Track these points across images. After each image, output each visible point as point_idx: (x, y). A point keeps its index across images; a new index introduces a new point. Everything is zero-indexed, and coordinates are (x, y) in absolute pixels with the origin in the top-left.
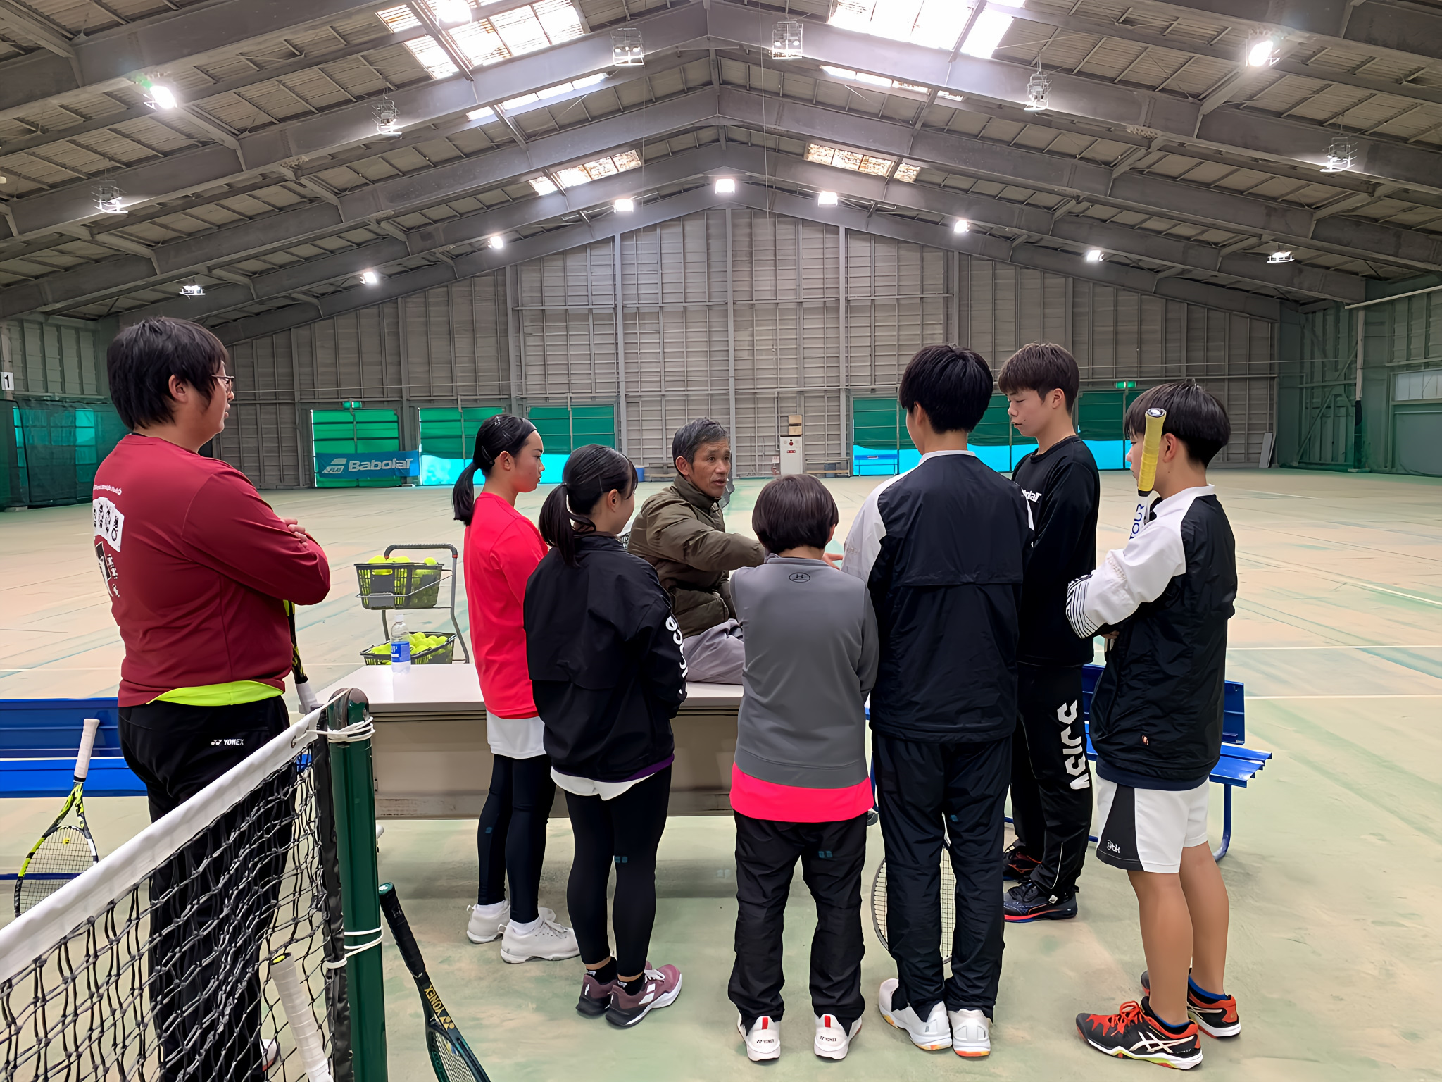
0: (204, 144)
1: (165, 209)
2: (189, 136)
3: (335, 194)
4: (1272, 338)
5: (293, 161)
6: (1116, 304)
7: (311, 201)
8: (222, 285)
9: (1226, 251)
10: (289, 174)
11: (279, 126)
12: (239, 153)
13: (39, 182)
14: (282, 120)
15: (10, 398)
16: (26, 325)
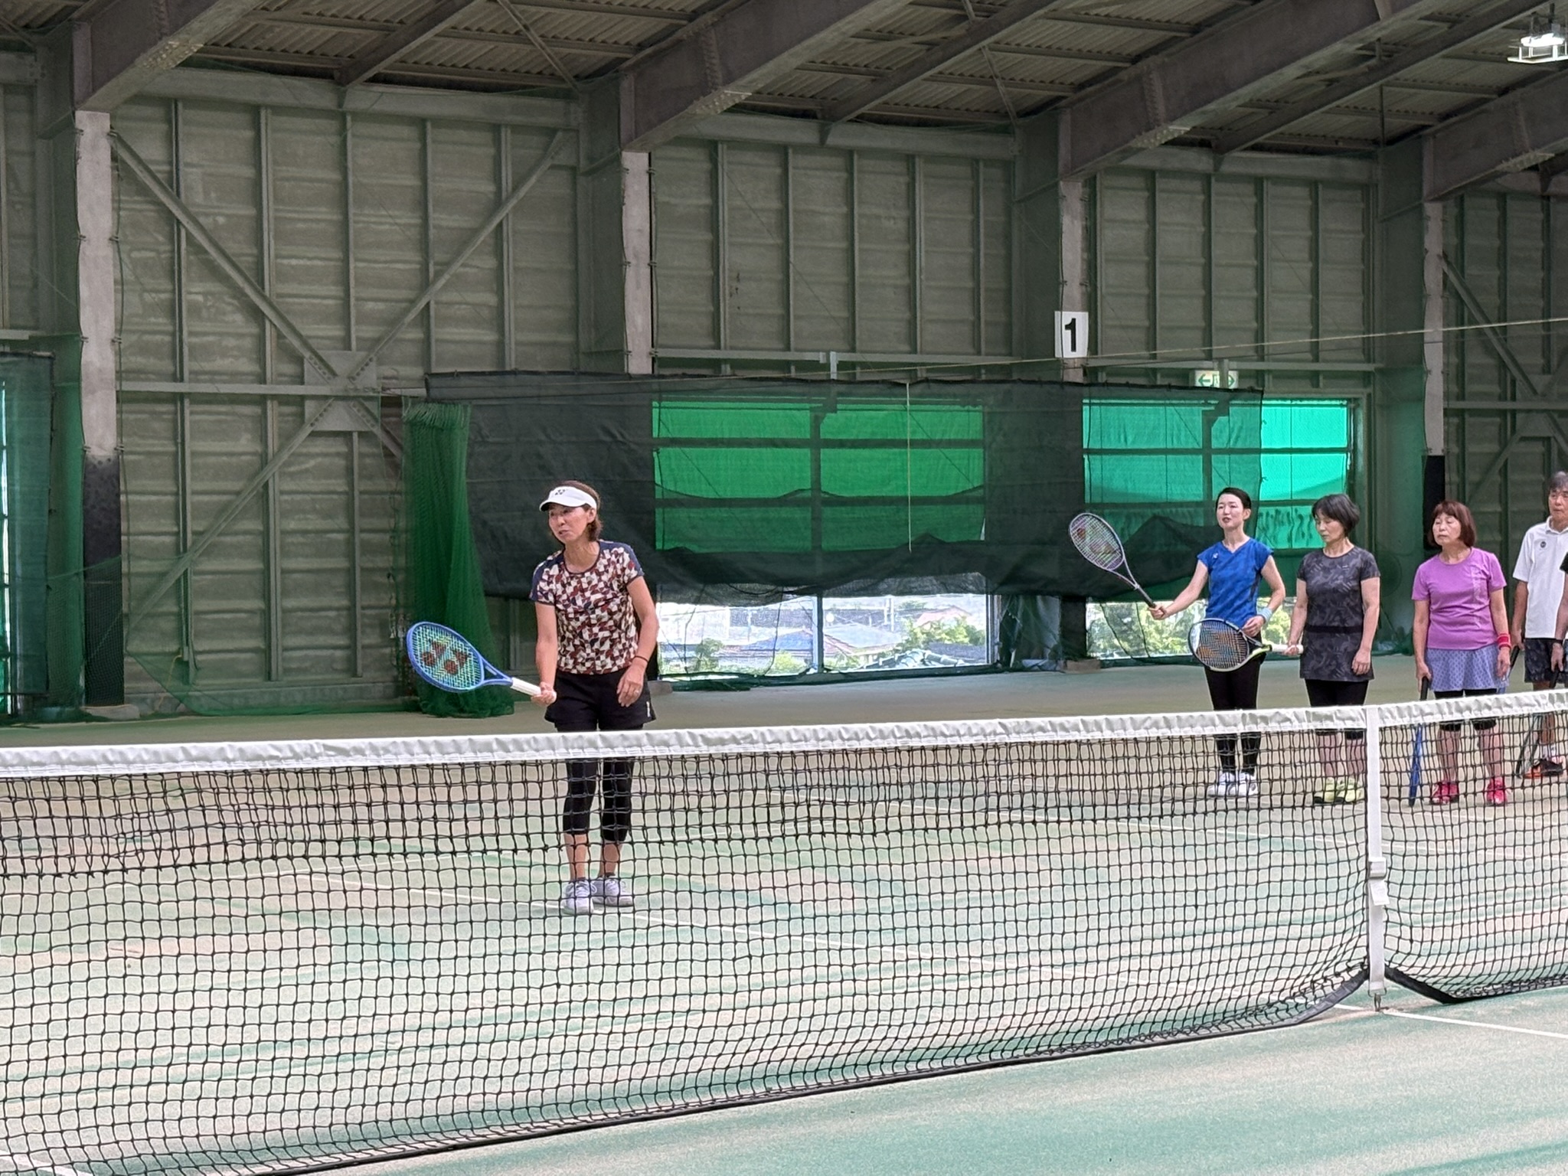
15: (1078, 377)
16: (1160, 183)
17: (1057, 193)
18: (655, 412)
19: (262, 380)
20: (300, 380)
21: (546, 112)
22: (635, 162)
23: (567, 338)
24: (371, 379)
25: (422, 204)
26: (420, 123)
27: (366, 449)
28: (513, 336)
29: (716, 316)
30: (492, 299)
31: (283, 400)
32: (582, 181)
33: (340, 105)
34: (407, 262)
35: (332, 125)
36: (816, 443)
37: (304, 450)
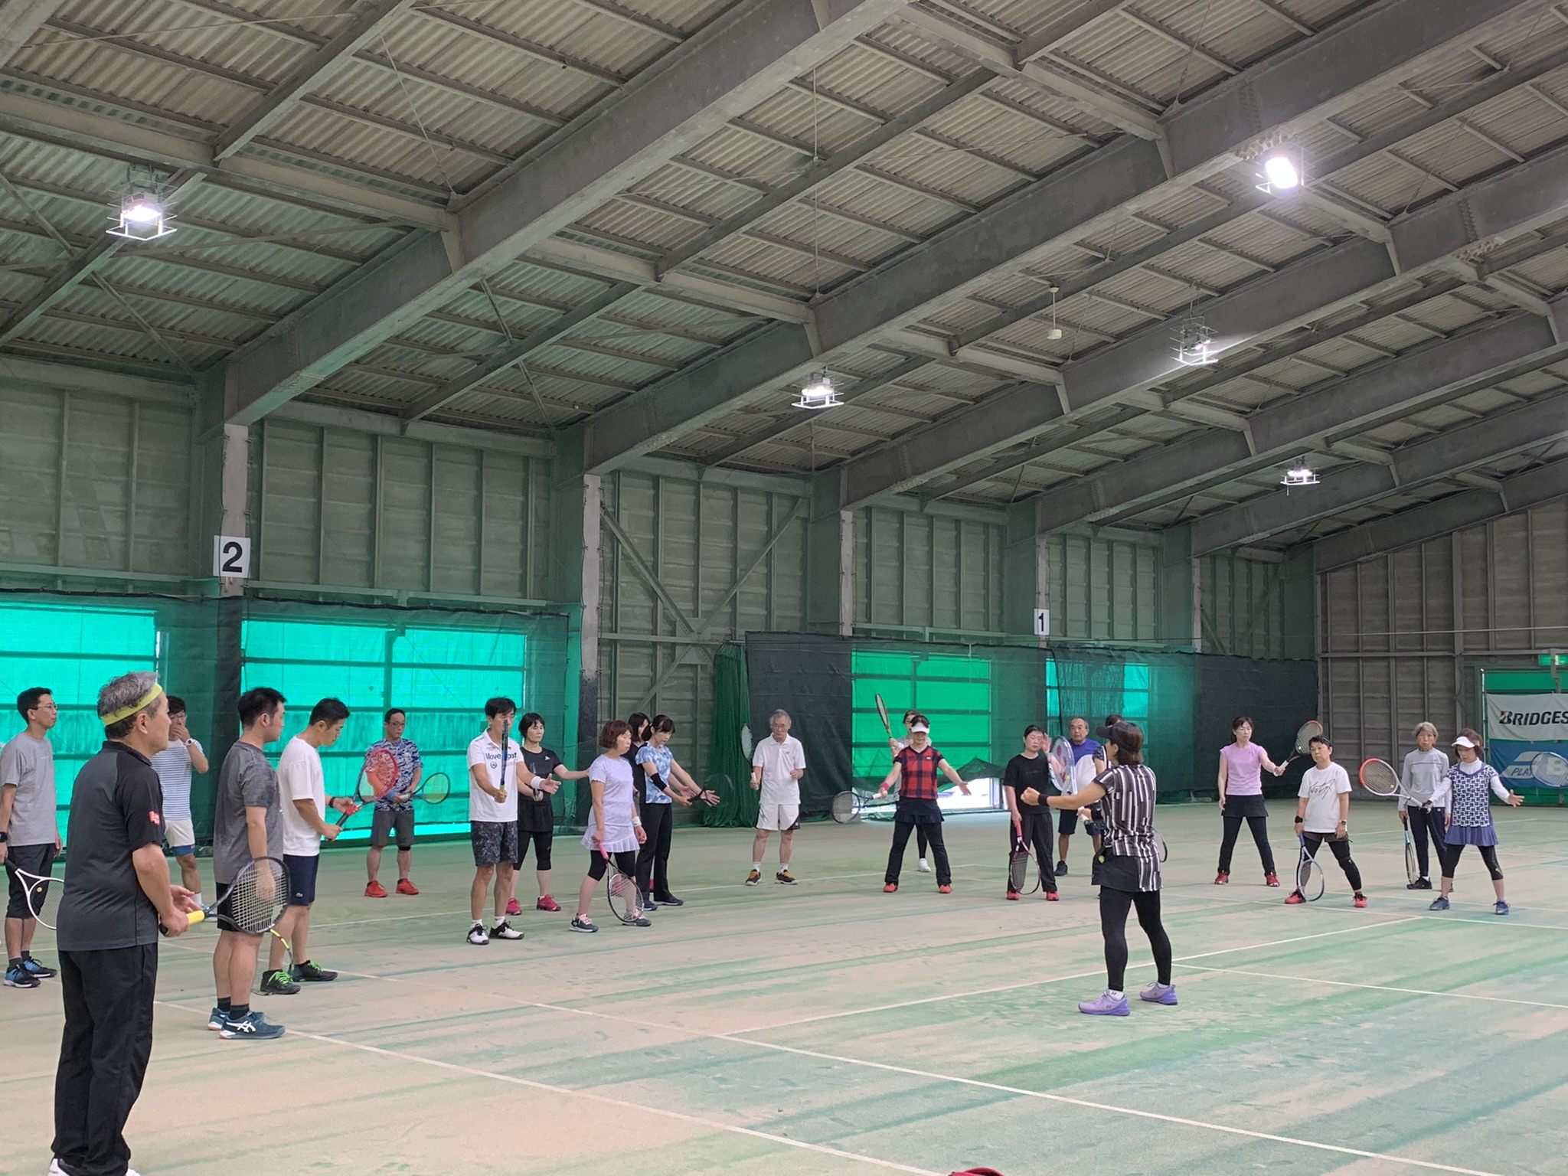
0: (1335, 242)
1: (1270, 353)
2: (1315, 233)
3: (1544, 296)
5: (1476, 249)
7: (1501, 315)
8: (1349, 466)
10: (1468, 272)
11: (1457, 196)
12: (1391, 249)
13: (1102, 333)
14: (1461, 185)
15: (1043, 645)
16: (1069, 542)
17: (1034, 544)
18: (854, 659)
19: (654, 632)
20: (673, 634)
21: (794, 487)
22: (847, 515)
23: (799, 615)
24: (707, 635)
25: (734, 535)
26: (735, 490)
27: (703, 675)
28: (775, 613)
29: (869, 606)
30: (764, 591)
31: (665, 645)
32: (810, 526)
33: (700, 478)
34: (723, 569)
35: (691, 489)
36: (914, 678)
37: (676, 674)
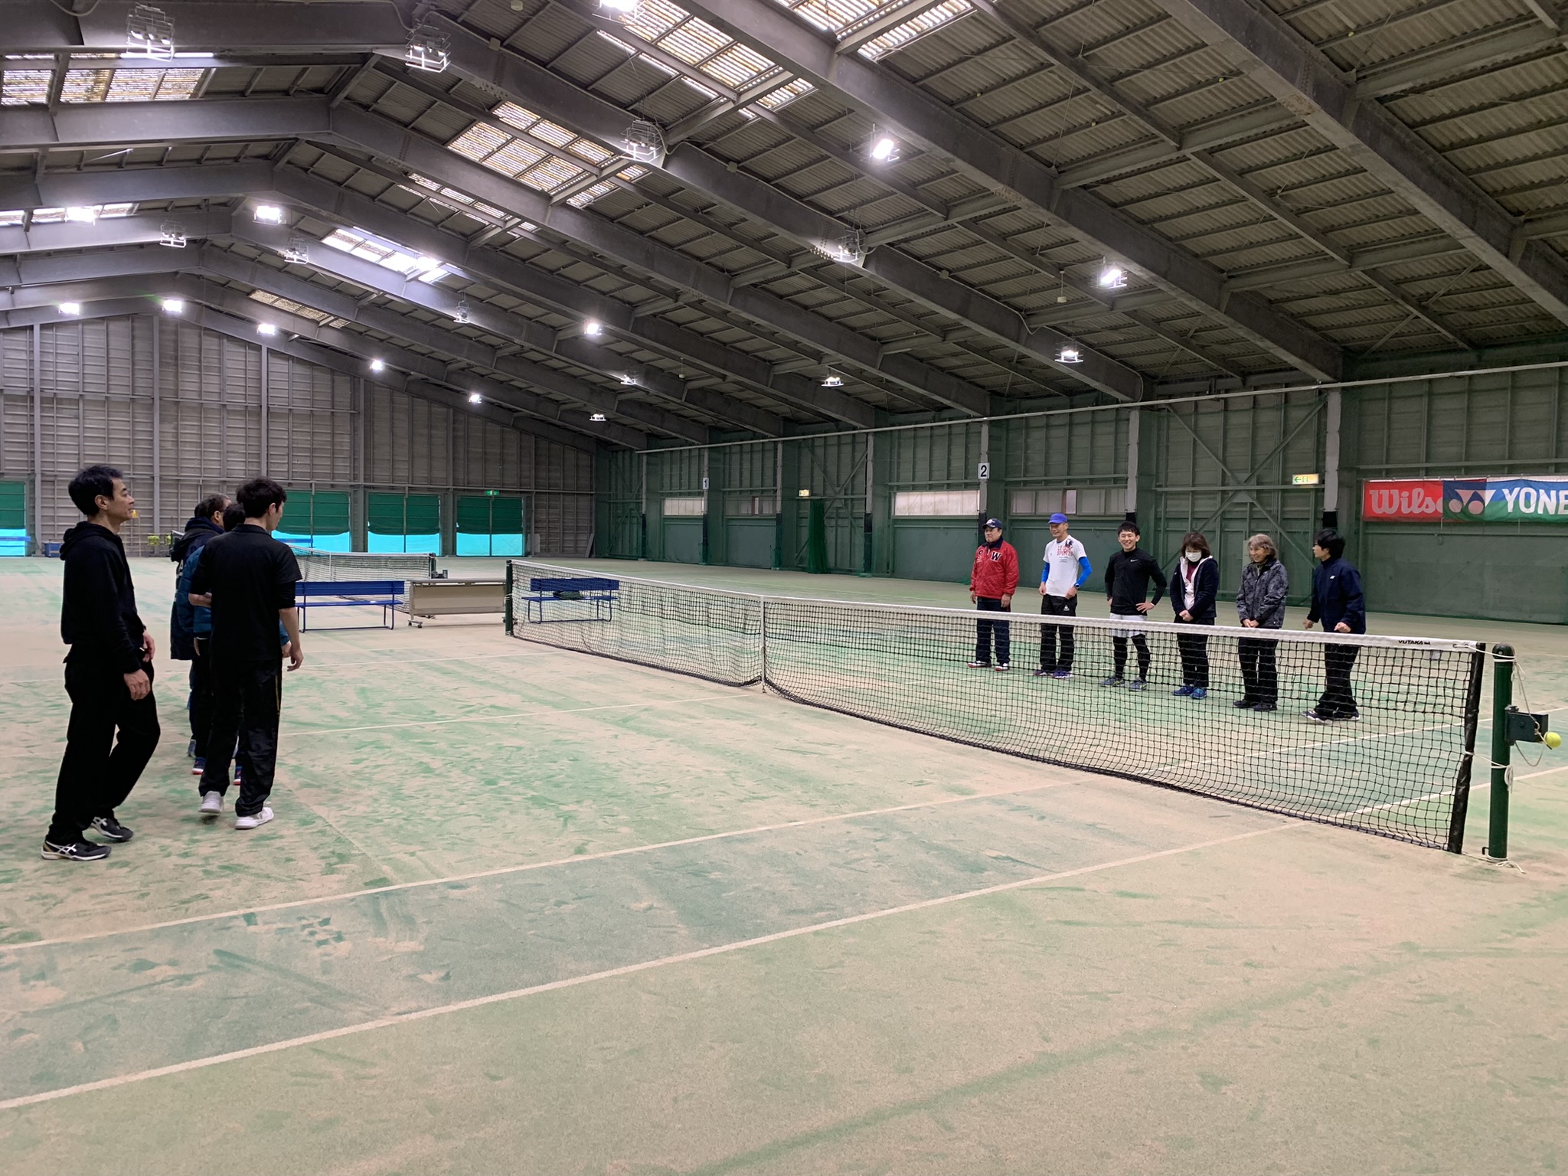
4: (591, 466)
6: (485, 432)
9: (563, 407)
